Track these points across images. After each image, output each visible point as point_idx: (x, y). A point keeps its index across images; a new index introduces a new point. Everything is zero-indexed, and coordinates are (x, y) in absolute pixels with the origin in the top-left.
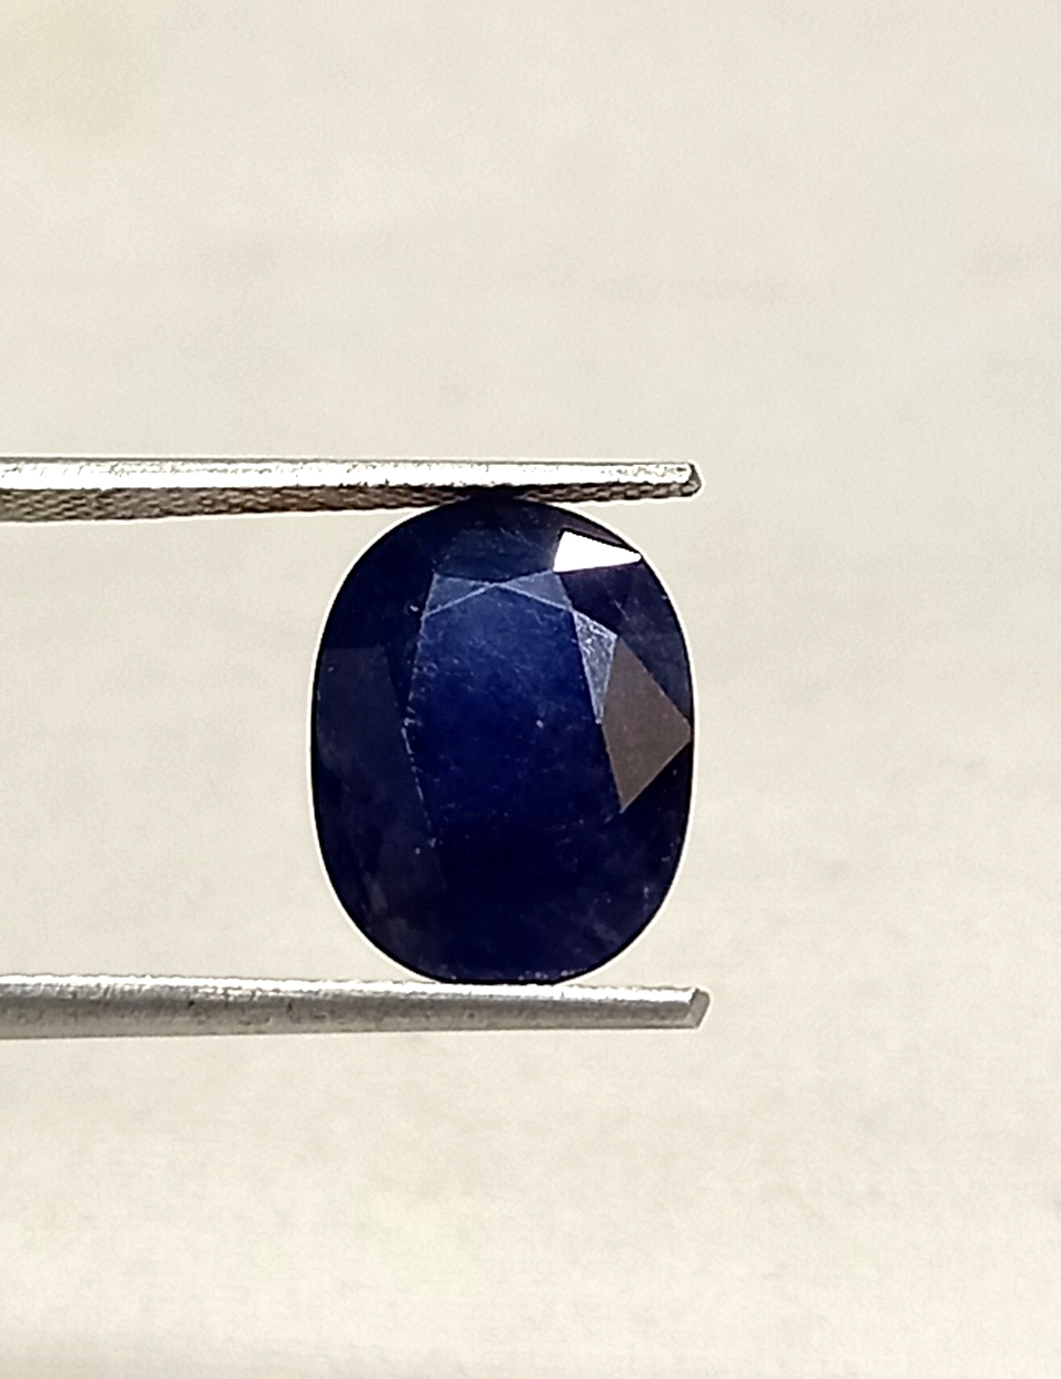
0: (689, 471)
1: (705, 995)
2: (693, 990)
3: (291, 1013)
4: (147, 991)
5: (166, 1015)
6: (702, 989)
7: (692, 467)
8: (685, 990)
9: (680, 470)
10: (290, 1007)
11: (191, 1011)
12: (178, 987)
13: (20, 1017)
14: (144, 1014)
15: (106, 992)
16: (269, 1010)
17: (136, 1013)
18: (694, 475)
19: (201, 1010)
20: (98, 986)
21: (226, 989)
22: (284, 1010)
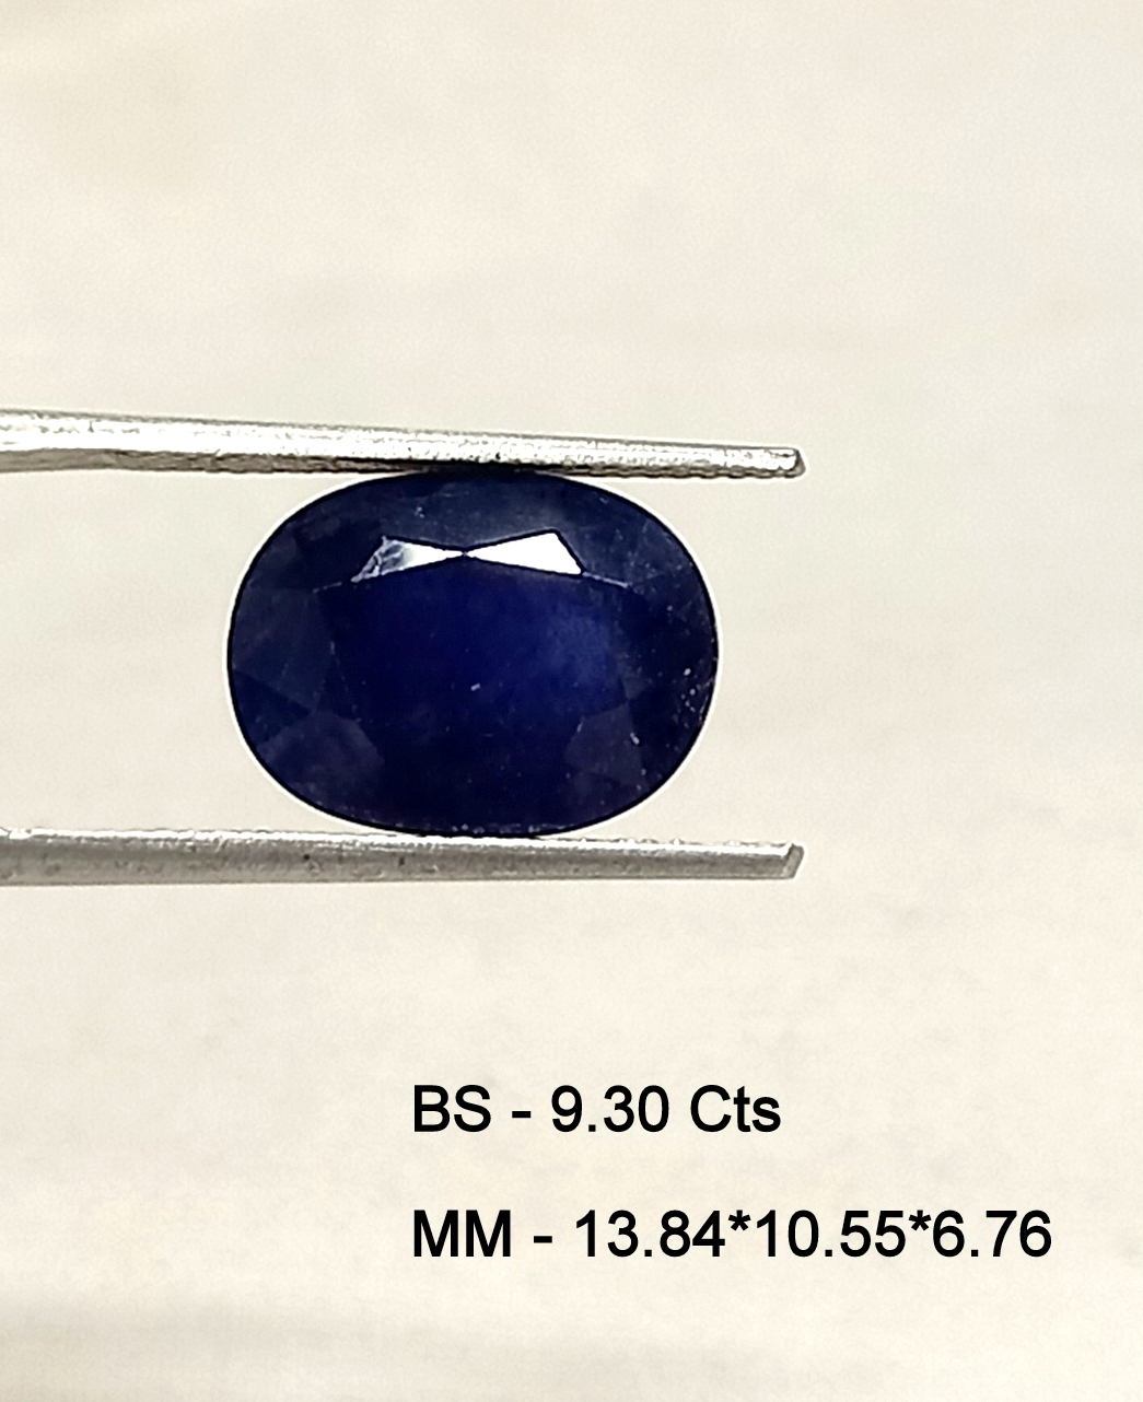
0: (794, 459)
1: (801, 850)
2: (788, 846)
3: (403, 867)
4: (263, 845)
5: (282, 868)
6: (797, 844)
7: (797, 453)
8: (782, 845)
9: (786, 456)
10: (402, 862)
11: (307, 865)
12: (294, 842)
13: (139, 870)
14: (261, 866)
15: (224, 846)
16: (381, 864)
17: (254, 866)
18: (799, 462)
19: (316, 864)
20: (216, 841)
21: (341, 844)
22: (396, 864)
